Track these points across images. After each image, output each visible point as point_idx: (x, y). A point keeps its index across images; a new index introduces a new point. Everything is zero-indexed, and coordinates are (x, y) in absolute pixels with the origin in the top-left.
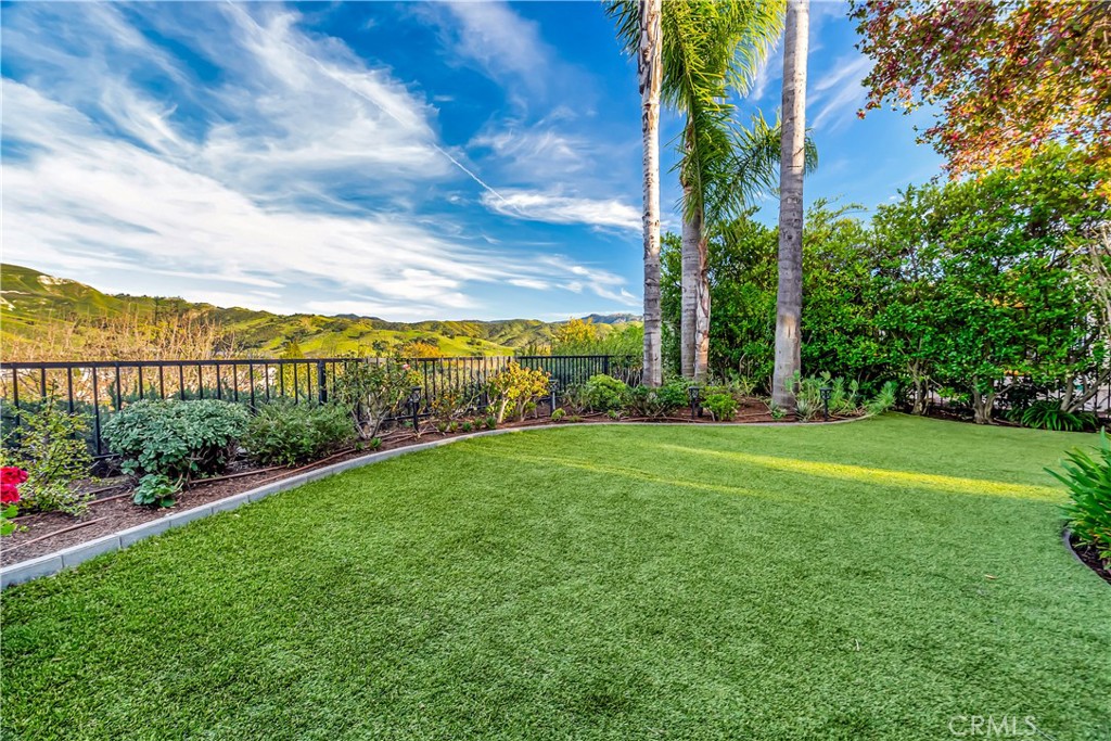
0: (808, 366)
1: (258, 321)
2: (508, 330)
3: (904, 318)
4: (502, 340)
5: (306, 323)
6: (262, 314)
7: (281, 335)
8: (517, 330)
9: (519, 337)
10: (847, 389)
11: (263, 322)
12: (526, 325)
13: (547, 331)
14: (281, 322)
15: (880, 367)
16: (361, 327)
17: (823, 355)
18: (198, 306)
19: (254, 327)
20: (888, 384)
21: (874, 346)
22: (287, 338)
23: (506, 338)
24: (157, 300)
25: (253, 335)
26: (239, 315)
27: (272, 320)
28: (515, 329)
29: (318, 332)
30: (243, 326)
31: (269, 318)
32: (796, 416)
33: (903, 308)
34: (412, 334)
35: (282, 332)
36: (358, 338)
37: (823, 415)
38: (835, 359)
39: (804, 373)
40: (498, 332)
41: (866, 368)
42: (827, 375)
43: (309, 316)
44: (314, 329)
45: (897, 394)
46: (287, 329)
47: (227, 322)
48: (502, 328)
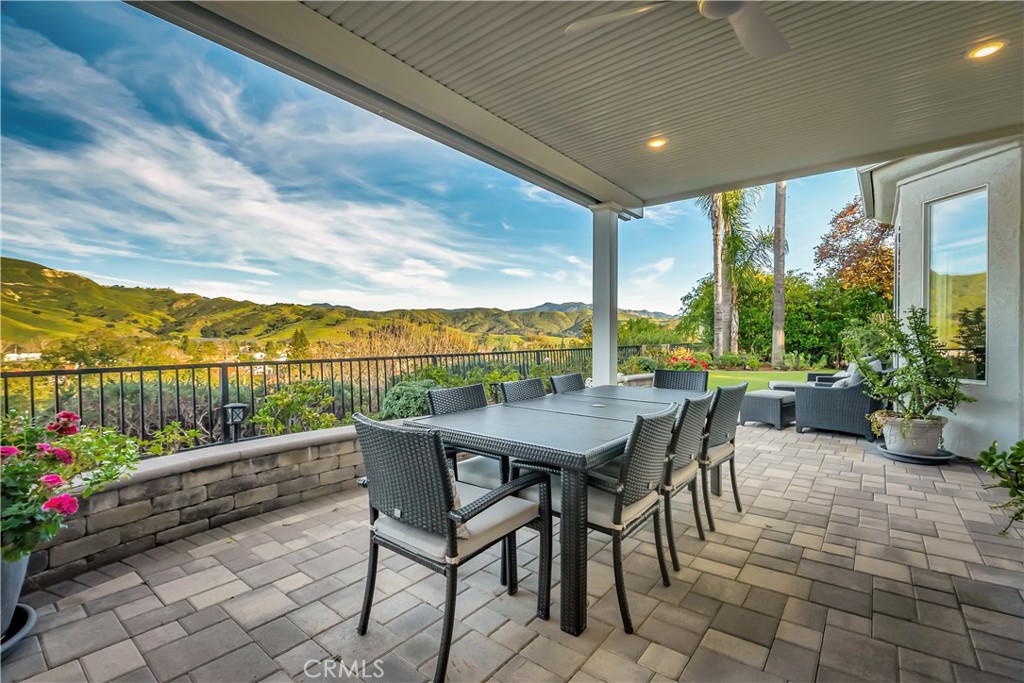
0: (788, 348)
1: (241, 310)
2: (470, 318)
3: (830, 327)
4: (464, 327)
5: (286, 312)
6: (246, 304)
7: (263, 323)
8: (478, 318)
9: (481, 324)
10: (806, 358)
11: (247, 311)
12: (486, 312)
13: (505, 318)
14: (263, 311)
15: (820, 348)
16: (336, 315)
17: (794, 343)
18: (187, 297)
19: (238, 316)
20: (824, 356)
21: (817, 339)
22: (270, 326)
23: (468, 325)
24: (148, 291)
25: (238, 323)
26: (224, 304)
27: (255, 309)
28: (476, 317)
29: (298, 320)
30: (229, 315)
31: (252, 307)
32: (785, 369)
33: (829, 323)
34: (383, 322)
35: (265, 320)
36: (334, 325)
37: (796, 369)
38: (799, 344)
39: (787, 352)
40: (460, 319)
41: (813, 349)
42: (796, 352)
43: (289, 305)
44: (294, 317)
45: (828, 360)
46: (269, 317)
47: (214, 311)
48: (465, 316)
